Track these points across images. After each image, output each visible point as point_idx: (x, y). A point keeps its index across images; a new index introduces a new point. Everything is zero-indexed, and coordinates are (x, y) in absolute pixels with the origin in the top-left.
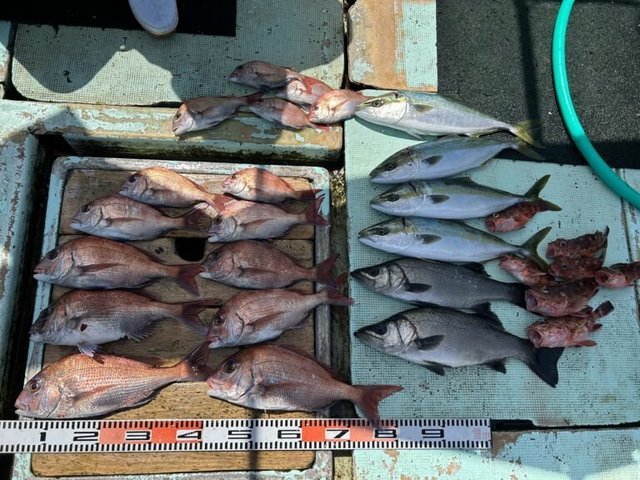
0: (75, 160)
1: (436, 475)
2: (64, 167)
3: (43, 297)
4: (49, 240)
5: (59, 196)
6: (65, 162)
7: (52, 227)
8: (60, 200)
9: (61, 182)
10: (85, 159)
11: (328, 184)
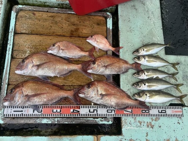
0: (20, 6)
1: (151, 121)
2: (16, 9)
3: (9, 54)
4: (11, 34)
5: (15, 19)
6: (17, 7)
7: (12, 29)
8: (15, 20)
9: (15, 14)
10: (24, 6)
11: (111, 18)
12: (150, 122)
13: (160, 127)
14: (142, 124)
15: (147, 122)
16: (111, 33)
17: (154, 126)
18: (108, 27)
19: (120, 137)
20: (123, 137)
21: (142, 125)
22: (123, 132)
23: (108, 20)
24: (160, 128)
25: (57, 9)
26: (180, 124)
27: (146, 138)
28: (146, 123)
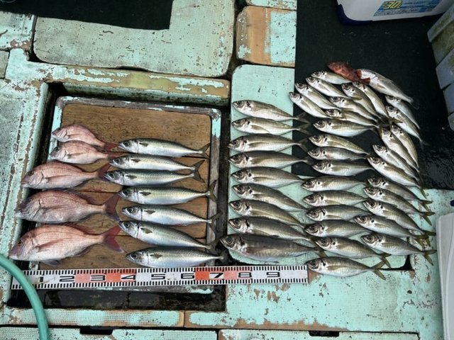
0: (69, 98)
2: (63, 103)
4: (53, 144)
5: (59, 119)
6: (64, 100)
9: (61, 111)
10: (76, 98)
11: (220, 119)
12: (273, 292)
13: (289, 300)
14: (260, 294)
15: (269, 292)
16: (218, 144)
17: (279, 298)
18: (213, 133)
19: (223, 314)
20: (227, 315)
21: (259, 297)
22: (227, 307)
23: (214, 121)
24: (289, 302)
25: (129, 102)
26: (323, 296)
27: (265, 317)
28: (266, 293)
